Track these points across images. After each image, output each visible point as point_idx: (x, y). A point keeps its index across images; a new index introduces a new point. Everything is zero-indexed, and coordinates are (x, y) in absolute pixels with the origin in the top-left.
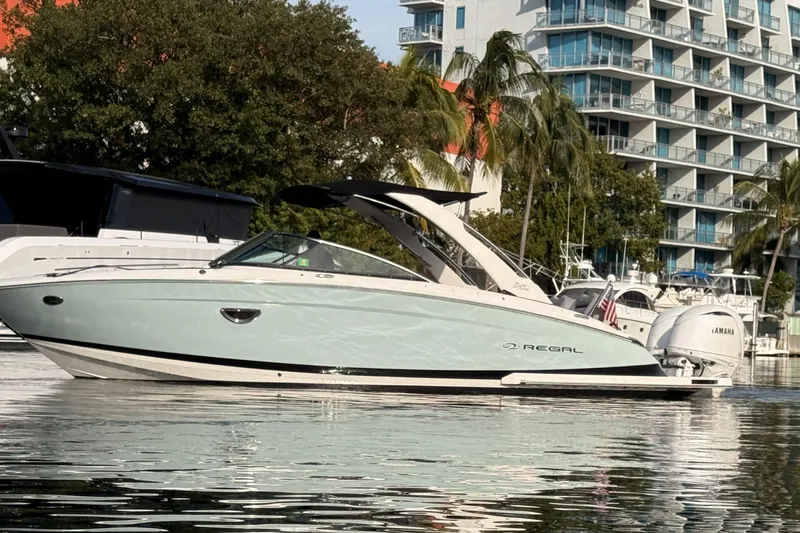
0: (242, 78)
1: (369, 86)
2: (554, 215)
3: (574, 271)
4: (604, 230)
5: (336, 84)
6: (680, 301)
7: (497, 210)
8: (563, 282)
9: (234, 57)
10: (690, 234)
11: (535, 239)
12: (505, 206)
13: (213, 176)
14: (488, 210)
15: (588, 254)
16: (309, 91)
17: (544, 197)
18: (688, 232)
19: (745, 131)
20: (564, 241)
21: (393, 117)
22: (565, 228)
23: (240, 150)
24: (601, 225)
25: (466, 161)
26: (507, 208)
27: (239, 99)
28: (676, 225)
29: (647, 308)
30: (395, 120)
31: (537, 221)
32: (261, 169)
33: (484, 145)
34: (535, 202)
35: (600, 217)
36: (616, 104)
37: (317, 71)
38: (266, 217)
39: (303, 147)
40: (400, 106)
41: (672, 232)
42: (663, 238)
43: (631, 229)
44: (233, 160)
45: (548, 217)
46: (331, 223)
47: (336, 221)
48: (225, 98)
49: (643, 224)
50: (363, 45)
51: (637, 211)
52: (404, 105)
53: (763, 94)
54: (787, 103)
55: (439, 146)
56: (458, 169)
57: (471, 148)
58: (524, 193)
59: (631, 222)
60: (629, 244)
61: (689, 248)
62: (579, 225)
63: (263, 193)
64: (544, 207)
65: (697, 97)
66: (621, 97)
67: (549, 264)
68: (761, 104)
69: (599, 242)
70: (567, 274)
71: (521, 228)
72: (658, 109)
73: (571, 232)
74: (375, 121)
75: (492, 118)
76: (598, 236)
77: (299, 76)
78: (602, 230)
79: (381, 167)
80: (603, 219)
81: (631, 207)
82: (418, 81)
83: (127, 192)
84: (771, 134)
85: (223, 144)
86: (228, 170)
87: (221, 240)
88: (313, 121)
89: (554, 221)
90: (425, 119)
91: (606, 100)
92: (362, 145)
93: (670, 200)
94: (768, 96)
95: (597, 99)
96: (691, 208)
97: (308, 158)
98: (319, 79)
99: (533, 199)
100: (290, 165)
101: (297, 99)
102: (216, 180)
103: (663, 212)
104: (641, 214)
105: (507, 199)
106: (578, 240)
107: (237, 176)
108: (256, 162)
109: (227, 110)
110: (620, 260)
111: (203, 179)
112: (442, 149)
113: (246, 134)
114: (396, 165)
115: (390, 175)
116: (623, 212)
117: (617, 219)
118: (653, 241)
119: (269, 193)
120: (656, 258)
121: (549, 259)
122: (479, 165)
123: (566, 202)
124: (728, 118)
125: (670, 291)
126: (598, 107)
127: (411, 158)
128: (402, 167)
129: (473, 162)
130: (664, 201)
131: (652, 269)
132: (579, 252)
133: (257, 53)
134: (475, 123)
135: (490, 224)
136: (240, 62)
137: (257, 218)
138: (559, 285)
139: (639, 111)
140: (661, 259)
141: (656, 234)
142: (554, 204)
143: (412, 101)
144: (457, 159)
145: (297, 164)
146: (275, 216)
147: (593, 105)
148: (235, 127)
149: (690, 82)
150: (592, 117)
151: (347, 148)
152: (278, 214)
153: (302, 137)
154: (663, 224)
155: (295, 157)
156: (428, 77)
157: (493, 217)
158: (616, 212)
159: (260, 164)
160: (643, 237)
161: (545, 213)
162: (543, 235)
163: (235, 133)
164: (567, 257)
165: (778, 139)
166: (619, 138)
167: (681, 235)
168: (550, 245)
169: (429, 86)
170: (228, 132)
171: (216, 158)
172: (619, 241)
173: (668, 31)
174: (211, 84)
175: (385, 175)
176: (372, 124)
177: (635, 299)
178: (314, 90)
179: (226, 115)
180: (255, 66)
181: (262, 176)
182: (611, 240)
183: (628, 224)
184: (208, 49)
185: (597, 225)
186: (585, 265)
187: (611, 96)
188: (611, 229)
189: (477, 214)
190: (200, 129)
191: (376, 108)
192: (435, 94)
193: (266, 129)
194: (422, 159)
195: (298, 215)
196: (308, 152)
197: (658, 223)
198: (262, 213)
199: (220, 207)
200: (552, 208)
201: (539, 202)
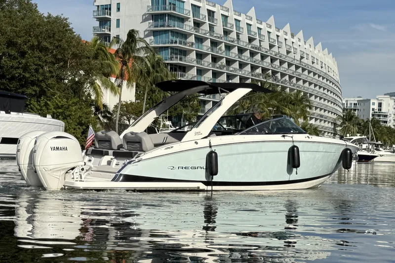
0: (23, 46)
1: (78, 50)
3: (164, 125)
4: (176, 109)
5: (64, 49)
7: (134, 100)
8: (160, 130)
9: (20, 37)
12: (137, 99)
13: (12, 86)
14: (130, 101)
15: (170, 119)
16: (52, 52)
17: (152, 96)
19: (231, 71)
21: (88, 63)
23: (23, 75)
25: (119, 81)
27: (23, 54)
28: (205, 108)
30: (89, 64)
32: (33, 83)
33: (127, 76)
36: (181, 59)
37: (56, 43)
38: (35, 103)
39: (50, 75)
40: (91, 59)
41: (203, 110)
42: (199, 113)
43: (187, 109)
44: (20, 80)
46: (62, 106)
48: (16, 54)
49: (191, 107)
50: (75, 34)
52: (93, 58)
53: (237, 57)
54: (246, 60)
55: (107, 75)
56: (116, 84)
57: (121, 76)
58: (144, 94)
59: (187, 106)
63: (33, 93)
64: (152, 100)
65: (212, 57)
66: (183, 57)
68: (237, 61)
69: (174, 114)
70: (161, 126)
72: (197, 62)
74: (81, 65)
75: (130, 64)
76: (174, 111)
77: (48, 46)
79: (84, 83)
81: (187, 100)
82: (99, 49)
84: (241, 73)
85: (17, 73)
86: (18, 84)
87: (11, 113)
88: (54, 64)
90: (102, 64)
91: (177, 58)
92: (76, 74)
93: (202, 98)
94: (239, 58)
95: (173, 57)
96: (210, 101)
97: (52, 79)
98: (57, 47)
100: (44, 82)
101: (47, 55)
103: (199, 102)
105: (138, 96)
106: (166, 113)
107: (22, 86)
108: (31, 80)
109: (17, 59)
111: (8, 87)
112: (109, 76)
113: (26, 68)
114: (90, 83)
115: (88, 87)
116: (183, 102)
117: (181, 105)
118: (196, 114)
119: (36, 93)
122: (125, 83)
124: (224, 66)
126: (173, 60)
127: (96, 80)
128: (92, 84)
129: (122, 82)
130: (200, 98)
132: (166, 118)
133: (30, 36)
134: (122, 67)
135: (131, 106)
136: (22, 39)
137: (31, 104)
138: (158, 131)
139: (190, 62)
141: (197, 111)
143: (96, 57)
144: (116, 80)
145: (48, 81)
146: (39, 103)
147: (171, 60)
148: (21, 66)
149: (209, 52)
150: (171, 65)
151: (69, 75)
153: (50, 71)
154: (200, 107)
155: (47, 79)
156: (103, 48)
157: (132, 104)
159: (32, 81)
160: (191, 112)
161: (153, 102)
163: (21, 68)
164: (161, 120)
165: (243, 74)
166: (182, 73)
169: (103, 51)
170: (18, 68)
171: (13, 78)
173: (200, 31)
174: (10, 48)
175: (85, 86)
176: (79, 66)
178: (54, 51)
179: (17, 61)
180: (29, 41)
181: (33, 86)
182: (179, 113)
183: (185, 107)
184: (8, 33)
186: (168, 123)
187: (179, 56)
188: (179, 109)
189: (125, 102)
190: (6, 67)
191: (81, 59)
192: (106, 54)
193: (35, 67)
194: (101, 80)
195: (49, 102)
196: (53, 77)
197: (197, 106)
198: (34, 102)
199: (11, 99)
200: (156, 100)
201: (150, 98)
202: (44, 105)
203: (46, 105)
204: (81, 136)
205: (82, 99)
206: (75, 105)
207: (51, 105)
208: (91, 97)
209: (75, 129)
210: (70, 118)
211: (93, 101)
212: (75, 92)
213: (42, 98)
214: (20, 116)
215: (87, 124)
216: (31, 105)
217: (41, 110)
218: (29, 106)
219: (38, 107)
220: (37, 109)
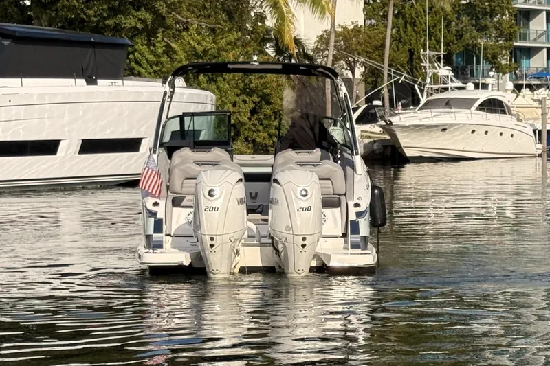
2: (414, 24)
3: (435, 78)
4: (461, 36)
6: (535, 100)
7: (361, 23)
8: (426, 89)
10: (542, 35)
11: (398, 47)
12: (367, 17)
13: (91, 12)
14: (353, 23)
15: (448, 61)
17: (403, 8)
18: (539, 32)
20: (424, 50)
22: (425, 35)
24: (458, 31)
26: (370, 19)
28: (528, 28)
29: (505, 113)
31: (398, 31)
34: (396, 12)
35: (457, 24)
38: (144, 49)
41: (525, 35)
42: (516, 41)
43: (486, 34)
45: (409, 27)
46: (205, 52)
47: (210, 49)
49: (497, 29)
51: (491, 17)
58: (385, 5)
59: (485, 28)
60: (485, 49)
61: (541, 48)
62: (438, 33)
63: (140, 26)
64: (404, 17)
67: (411, 70)
69: (457, 48)
70: (428, 80)
71: (384, 38)
73: (430, 39)
76: (455, 42)
78: (460, 36)
80: (460, 26)
81: (485, 14)
83: (7, 43)
86: (105, 7)
87: (99, 81)
89: (414, 30)
93: (520, 4)
96: (541, 11)
99: (394, 10)
102: (95, 16)
103: (515, 16)
104: (495, 20)
105: (369, 11)
106: (438, 47)
107: (114, 12)
110: (478, 63)
116: (478, 19)
117: (473, 26)
118: (508, 44)
119: (146, 26)
120: (511, 60)
121: (412, 65)
123: (425, 11)
125: (526, 91)
130: (516, 6)
131: (507, 70)
132: (439, 59)
135: (355, 36)
137: (136, 50)
138: (422, 91)
140: (515, 61)
141: (510, 38)
142: (414, 15)
146: (152, 47)
152: (154, 46)
154: (516, 28)
157: (357, 30)
158: (472, 19)
160: (498, 41)
161: (406, 23)
162: (405, 44)
164: (427, 65)
167: (533, 36)
168: (411, 53)
172: (475, 46)
177: (493, 106)
181: (138, 9)
182: (468, 45)
183: (483, 29)
185: (454, 32)
186: (445, 71)
188: (468, 34)
189: (342, 27)
195: (174, 45)
197: (511, 27)
198: (140, 45)
199: (96, 50)
200: (412, 18)
201: (399, 13)
202: (164, 52)
203: (169, 51)
204: (250, 119)
205: (246, 29)
206: (233, 49)
207: (181, 52)
208: (263, 23)
209: (234, 105)
210: (224, 79)
211: (268, 31)
212: (231, 18)
213: (160, 35)
214: (118, 88)
215: (262, 90)
216: (136, 54)
217: (157, 64)
218: (131, 56)
219: (152, 58)
220: (147, 61)
